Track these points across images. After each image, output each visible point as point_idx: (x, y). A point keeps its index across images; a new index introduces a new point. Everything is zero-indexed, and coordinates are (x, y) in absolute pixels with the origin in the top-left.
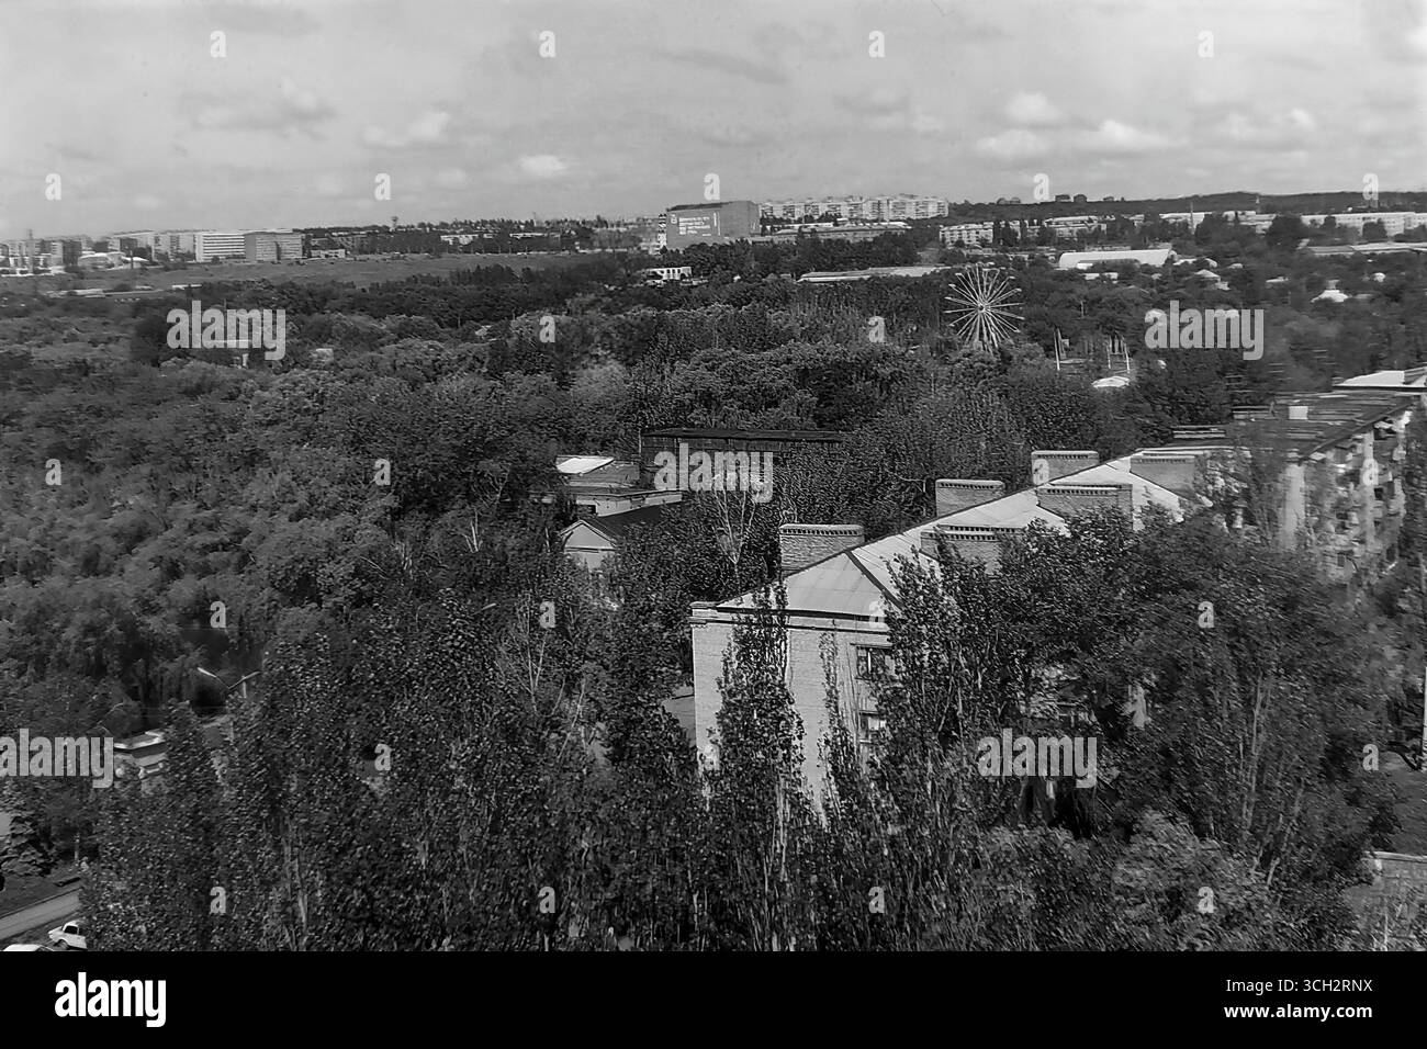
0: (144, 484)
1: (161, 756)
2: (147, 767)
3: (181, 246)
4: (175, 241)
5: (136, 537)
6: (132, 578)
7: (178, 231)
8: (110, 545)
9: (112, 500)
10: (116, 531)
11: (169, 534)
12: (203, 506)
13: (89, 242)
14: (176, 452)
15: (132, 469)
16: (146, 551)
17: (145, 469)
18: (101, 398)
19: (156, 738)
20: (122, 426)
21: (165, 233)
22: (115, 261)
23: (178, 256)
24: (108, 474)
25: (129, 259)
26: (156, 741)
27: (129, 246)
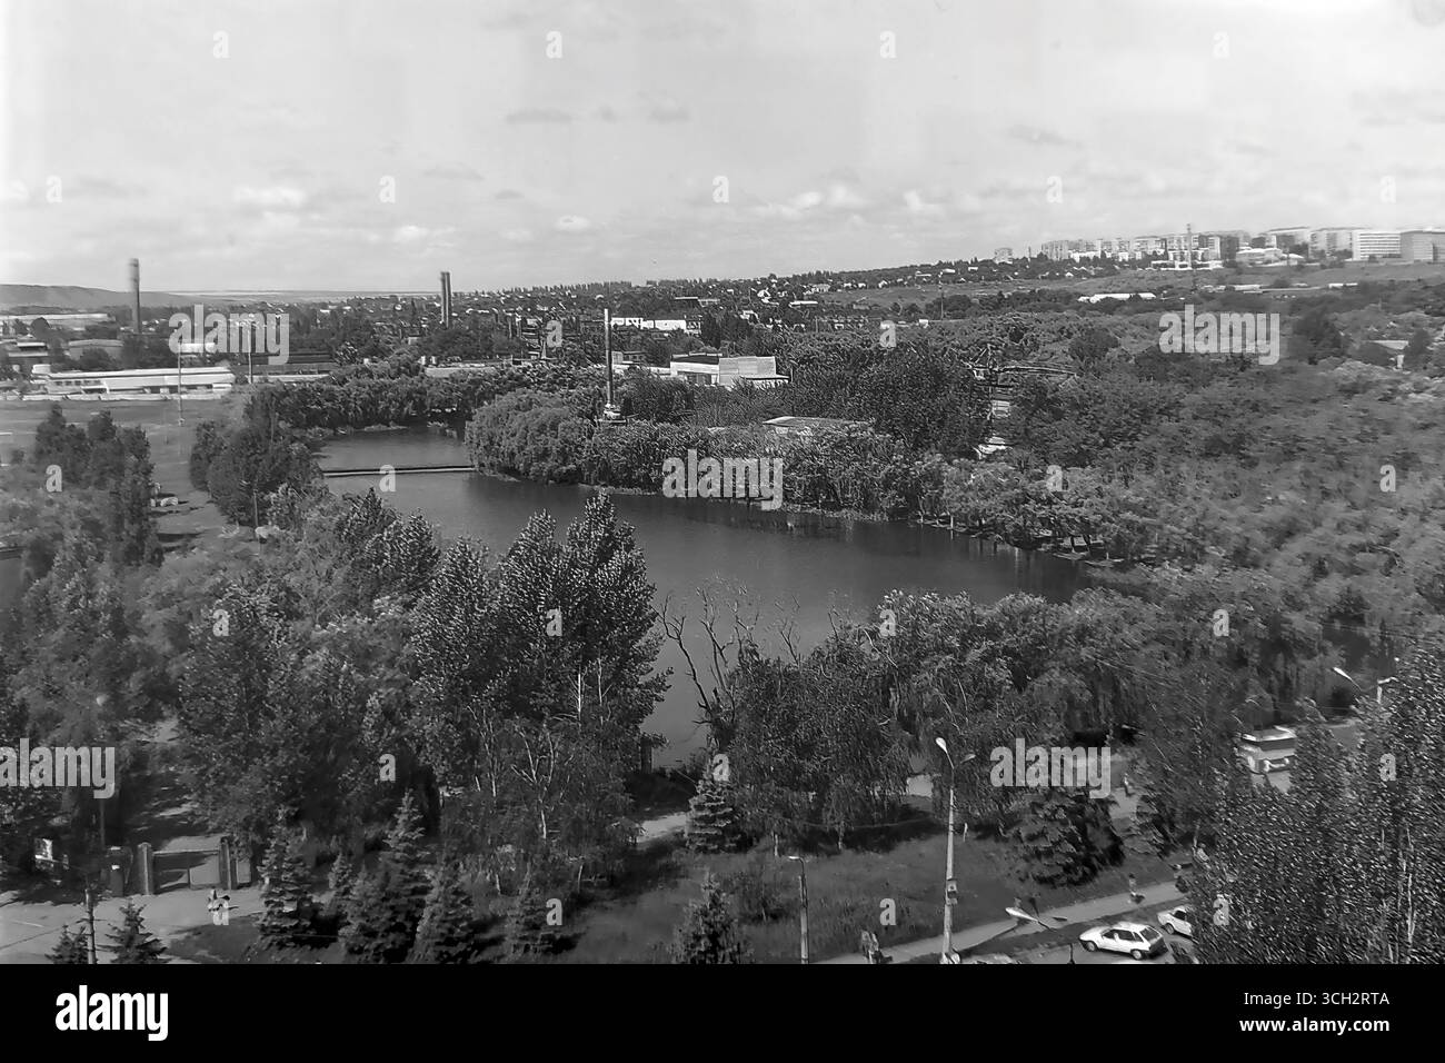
0: (1296, 481)
1: (1291, 752)
2: (1272, 762)
3: (1338, 245)
4: (1332, 239)
5: (1285, 532)
6: (1281, 573)
7: (1333, 229)
8: (1260, 538)
9: (1264, 495)
10: (1266, 525)
11: (1319, 532)
12: (1354, 506)
13: (1246, 237)
14: (1330, 450)
15: (1284, 465)
16: (1296, 547)
17: (1298, 466)
18: (1259, 393)
19: (1288, 733)
20: (1279, 420)
21: (1321, 230)
22: (1272, 257)
23: (1334, 253)
24: (1263, 469)
25: (1286, 256)
26: (1285, 737)
27: (1287, 242)
